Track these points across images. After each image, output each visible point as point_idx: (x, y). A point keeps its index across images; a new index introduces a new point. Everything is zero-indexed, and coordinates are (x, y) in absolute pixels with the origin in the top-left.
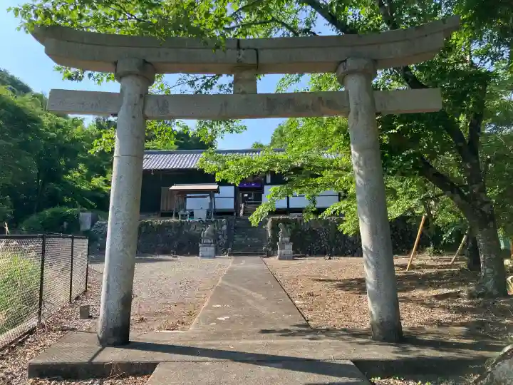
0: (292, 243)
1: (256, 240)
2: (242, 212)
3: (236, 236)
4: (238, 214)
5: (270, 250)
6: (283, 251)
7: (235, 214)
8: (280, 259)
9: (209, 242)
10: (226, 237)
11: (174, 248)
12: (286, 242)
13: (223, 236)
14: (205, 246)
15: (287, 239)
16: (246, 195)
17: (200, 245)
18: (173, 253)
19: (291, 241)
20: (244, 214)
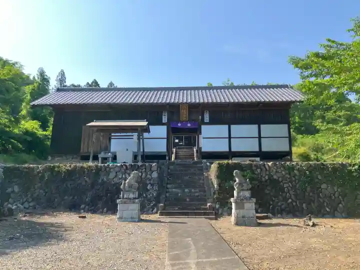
0: (254, 200)
1: (196, 192)
2: (173, 156)
3: (169, 186)
4: (170, 159)
5: (217, 206)
6: (242, 212)
7: (167, 158)
8: (237, 224)
9: (131, 196)
10: (156, 188)
11: (85, 203)
12: (246, 198)
13: (152, 185)
14: (125, 203)
15: (247, 194)
16: (177, 141)
17: (118, 201)
18: (84, 209)
19: (252, 196)
20: (176, 158)
